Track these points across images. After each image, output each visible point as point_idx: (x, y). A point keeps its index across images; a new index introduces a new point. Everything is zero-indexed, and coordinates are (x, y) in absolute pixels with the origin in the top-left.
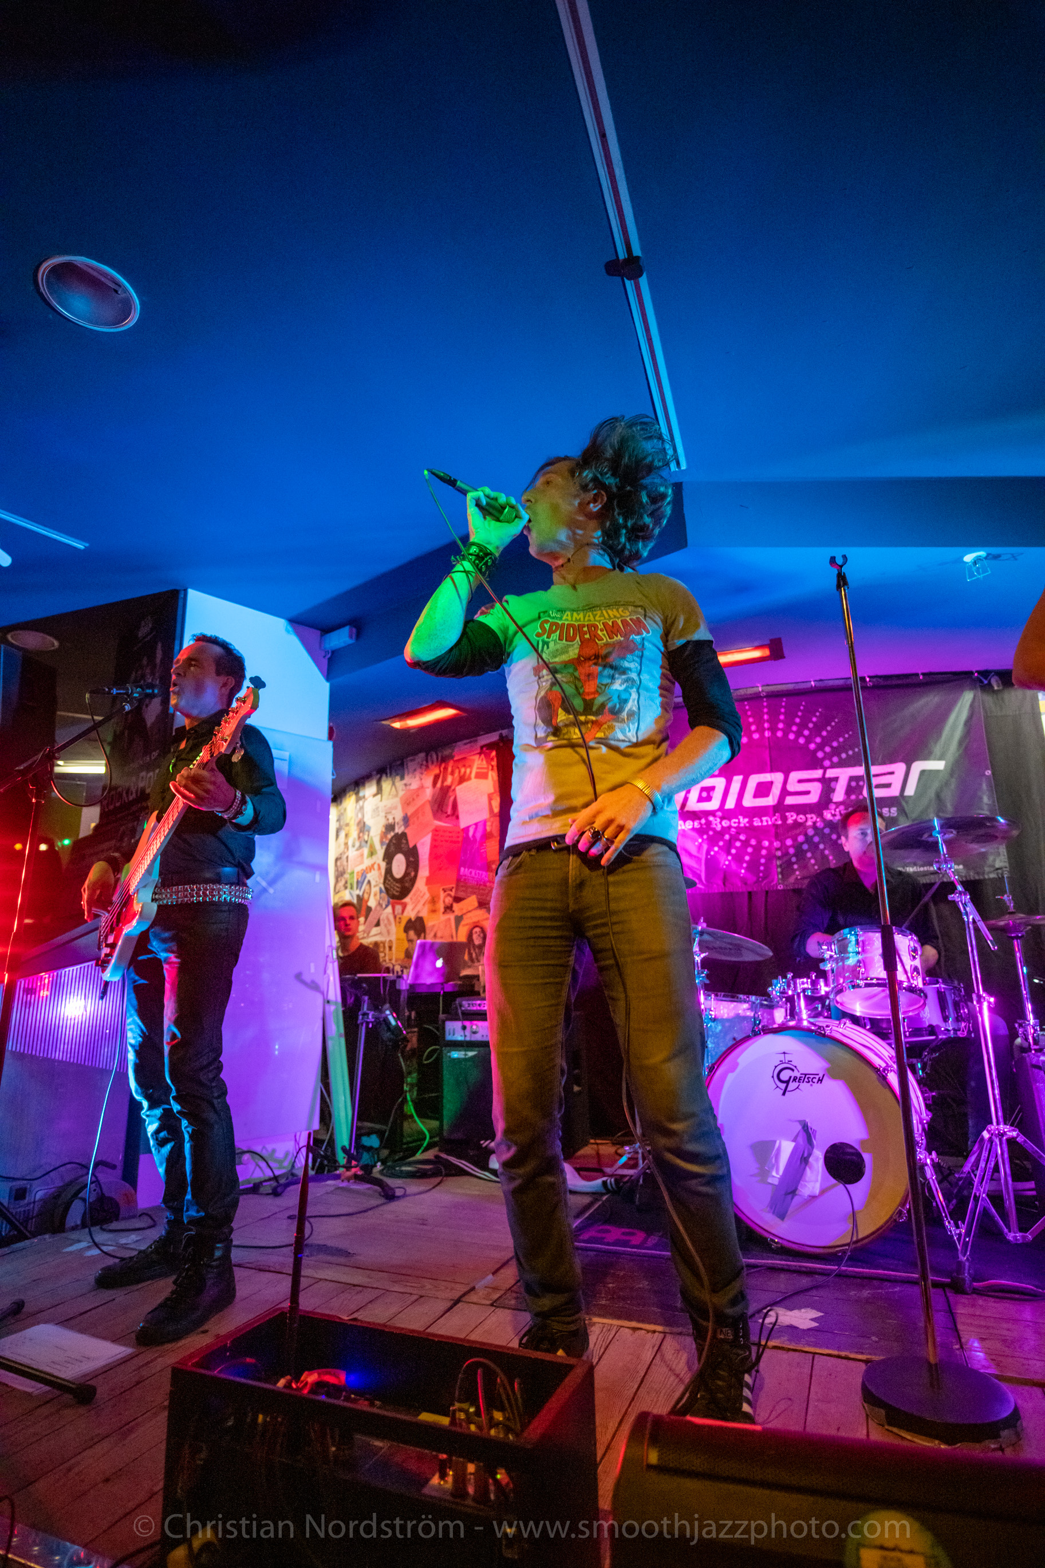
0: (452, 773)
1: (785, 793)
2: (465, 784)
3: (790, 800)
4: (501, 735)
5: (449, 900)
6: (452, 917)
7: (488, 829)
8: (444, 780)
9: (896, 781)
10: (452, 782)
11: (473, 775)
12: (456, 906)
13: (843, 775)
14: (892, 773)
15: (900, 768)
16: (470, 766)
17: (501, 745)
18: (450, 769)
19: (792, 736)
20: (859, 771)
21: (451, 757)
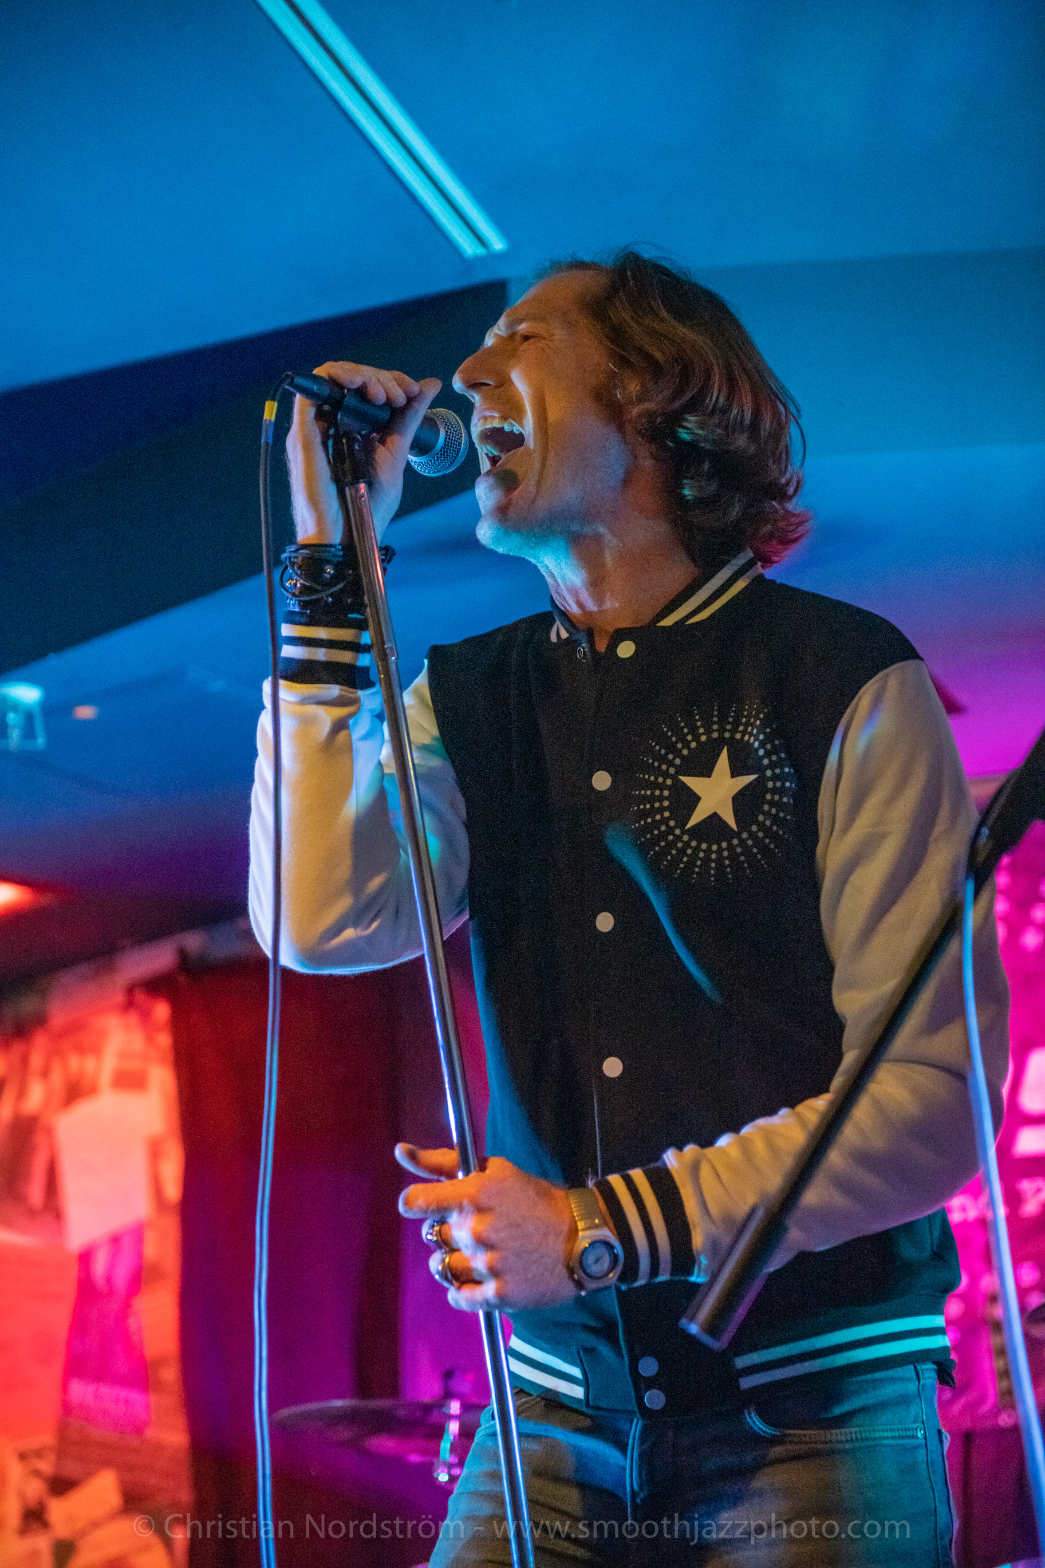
0: (45, 1073)
2: (84, 1110)
4: (182, 954)
5: (35, 1488)
6: (42, 1543)
7: (151, 1250)
8: (22, 1094)
10: (46, 1104)
11: (106, 1077)
12: (58, 1510)
16: (97, 1051)
17: (182, 980)
18: (36, 1060)
21: (40, 1021)
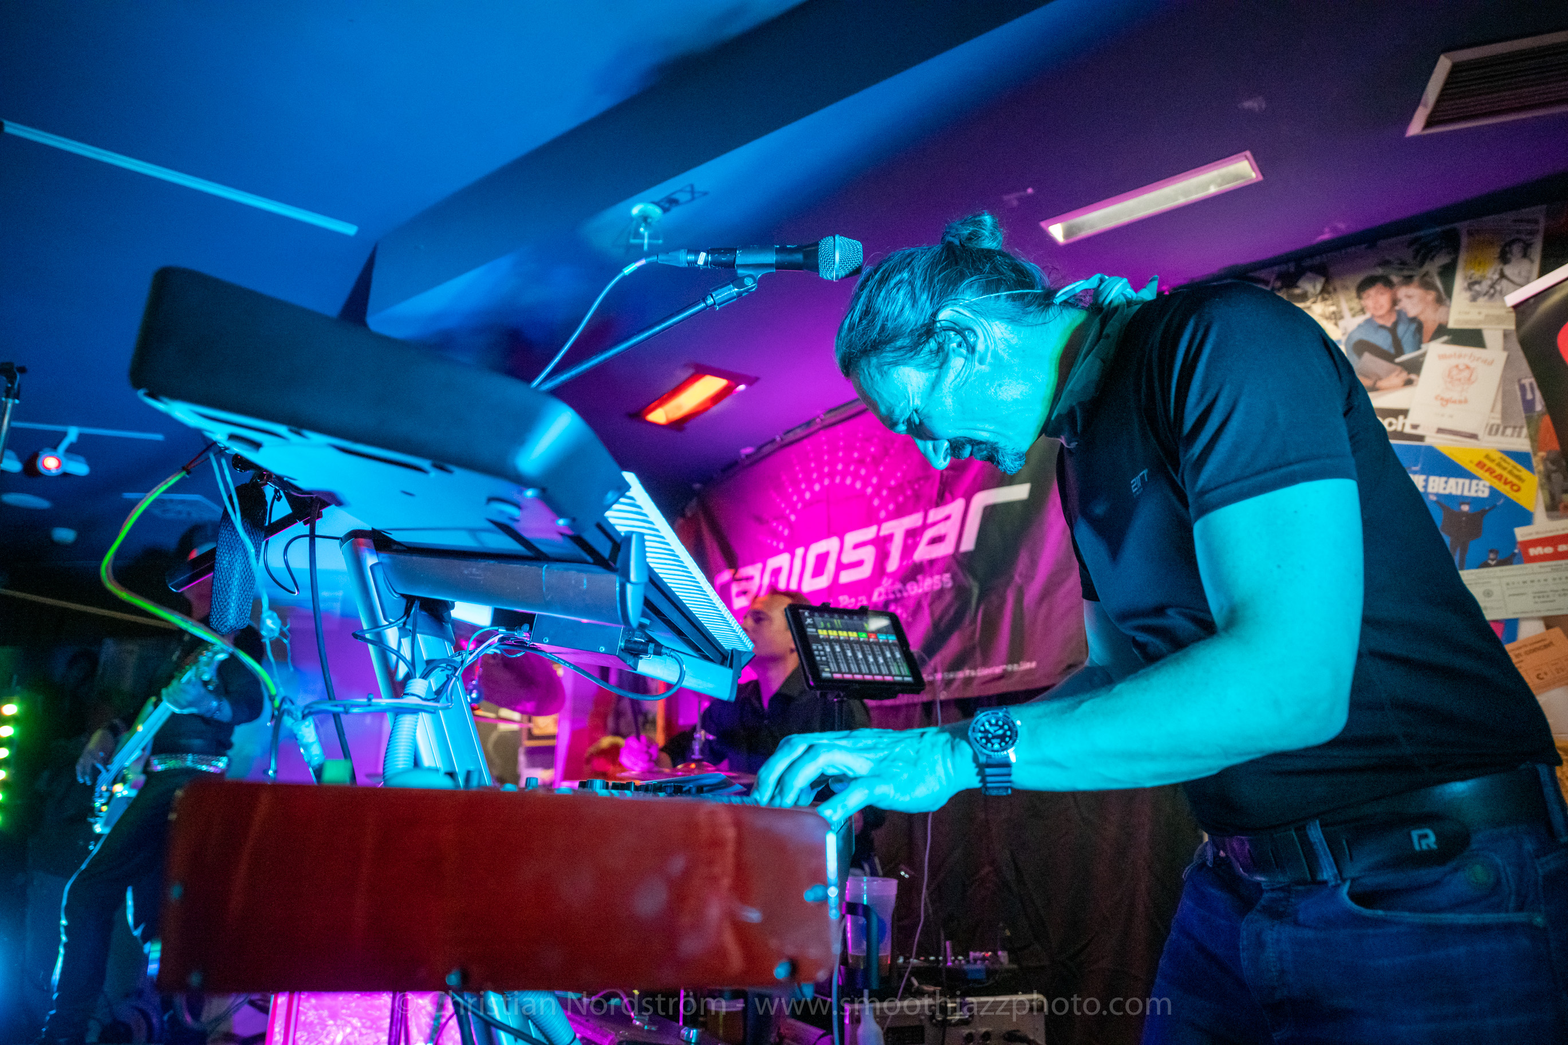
1: (840, 567)
3: (846, 577)
9: (950, 529)
13: (897, 528)
14: (948, 518)
15: (956, 507)
19: (848, 481)
20: (913, 520)
